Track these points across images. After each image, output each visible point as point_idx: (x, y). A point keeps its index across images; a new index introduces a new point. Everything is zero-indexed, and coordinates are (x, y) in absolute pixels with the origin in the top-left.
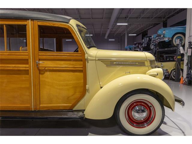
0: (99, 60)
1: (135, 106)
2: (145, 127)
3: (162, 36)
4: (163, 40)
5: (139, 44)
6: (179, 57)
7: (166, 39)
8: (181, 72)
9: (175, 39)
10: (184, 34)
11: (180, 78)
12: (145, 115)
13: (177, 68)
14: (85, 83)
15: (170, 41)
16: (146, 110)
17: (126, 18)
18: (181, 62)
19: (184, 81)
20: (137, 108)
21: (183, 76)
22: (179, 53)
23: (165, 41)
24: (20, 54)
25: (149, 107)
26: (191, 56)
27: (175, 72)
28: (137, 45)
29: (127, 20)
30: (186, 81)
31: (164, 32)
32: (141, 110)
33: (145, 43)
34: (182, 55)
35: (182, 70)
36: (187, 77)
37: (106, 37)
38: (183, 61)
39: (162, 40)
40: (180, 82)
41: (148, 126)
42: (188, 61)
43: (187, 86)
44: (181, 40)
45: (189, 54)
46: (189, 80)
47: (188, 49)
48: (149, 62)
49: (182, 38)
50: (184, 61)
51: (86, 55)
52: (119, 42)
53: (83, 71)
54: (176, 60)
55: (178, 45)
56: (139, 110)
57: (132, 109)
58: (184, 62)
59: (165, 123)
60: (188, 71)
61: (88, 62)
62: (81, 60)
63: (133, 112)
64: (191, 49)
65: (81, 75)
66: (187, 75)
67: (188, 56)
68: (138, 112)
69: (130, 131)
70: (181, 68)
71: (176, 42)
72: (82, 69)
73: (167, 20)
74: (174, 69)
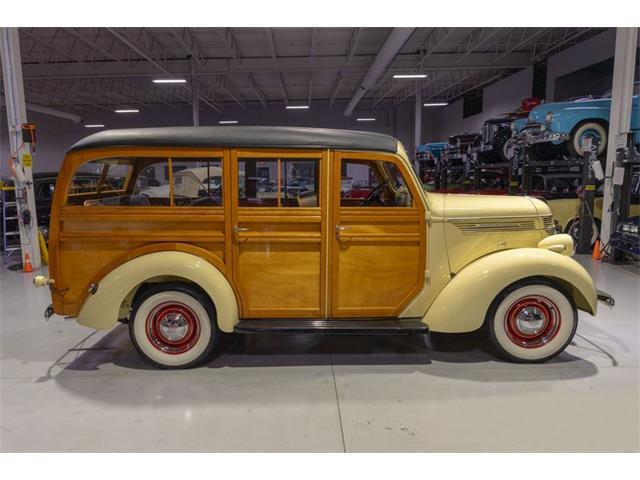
0: (449, 221)
1: (521, 309)
2: (544, 344)
3: (543, 128)
4: (545, 140)
5: (466, 138)
6: (590, 188)
7: (555, 138)
8: (594, 227)
9: (581, 136)
10: (605, 124)
11: (592, 242)
12: (540, 324)
13: (585, 217)
14: (422, 266)
15: (565, 142)
16: (542, 315)
17: (418, 52)
18: (596, 200)
19: (604, 253)
20: (526, 312)
21: (599, 239)
22: (590, 176)
23: (550, 142)
24: (307, 212)
25: (549, 310)
26: (622, 187)
27: (577, 226)
28: (459, 144)
29: (421, 63)
30: (609, 252)
31: (548, 117)
32: (533, 314)
33: (487, 141)
34: (599, 183)
35: (598, 222)
36: (612, 243)
37: (348, 112)
38: (600, 195)
39: (542, 141)
40: (591, 254)
41: (548, 342)
42: (615, 197)
43: (609, 265)
44: (596, 142)
45: (619, 180)
46: (616, 250)
47: (616, 169)
48: (542, 222)
49: (598, 134)
50: (603, 196)
51: (427, 213)
52: (388, 125)
53: (420, 243)
54: (583, 195)
55: (587, 154)
56: (528, 316)
57: (515, 315)
58: (602, 201)
59: (574, 344)
60: (613, 226)
61: (430, 226)
62: (418, 223)
63: (518, 321)
64: (623, 169)
65: (414, 249)
66: (612, 236)
67: (616, 186)
68: (527, 318)
69: (516, 355)
70: (595, 216)
71: (583, 145)
72: (417, 239)
73: (546, 60)
74: (577, 219)
